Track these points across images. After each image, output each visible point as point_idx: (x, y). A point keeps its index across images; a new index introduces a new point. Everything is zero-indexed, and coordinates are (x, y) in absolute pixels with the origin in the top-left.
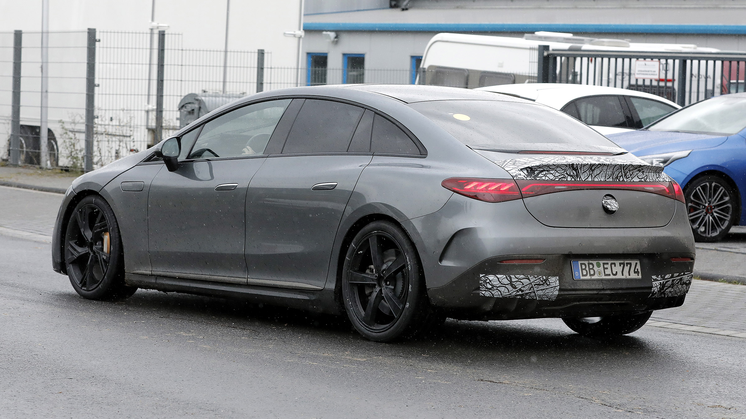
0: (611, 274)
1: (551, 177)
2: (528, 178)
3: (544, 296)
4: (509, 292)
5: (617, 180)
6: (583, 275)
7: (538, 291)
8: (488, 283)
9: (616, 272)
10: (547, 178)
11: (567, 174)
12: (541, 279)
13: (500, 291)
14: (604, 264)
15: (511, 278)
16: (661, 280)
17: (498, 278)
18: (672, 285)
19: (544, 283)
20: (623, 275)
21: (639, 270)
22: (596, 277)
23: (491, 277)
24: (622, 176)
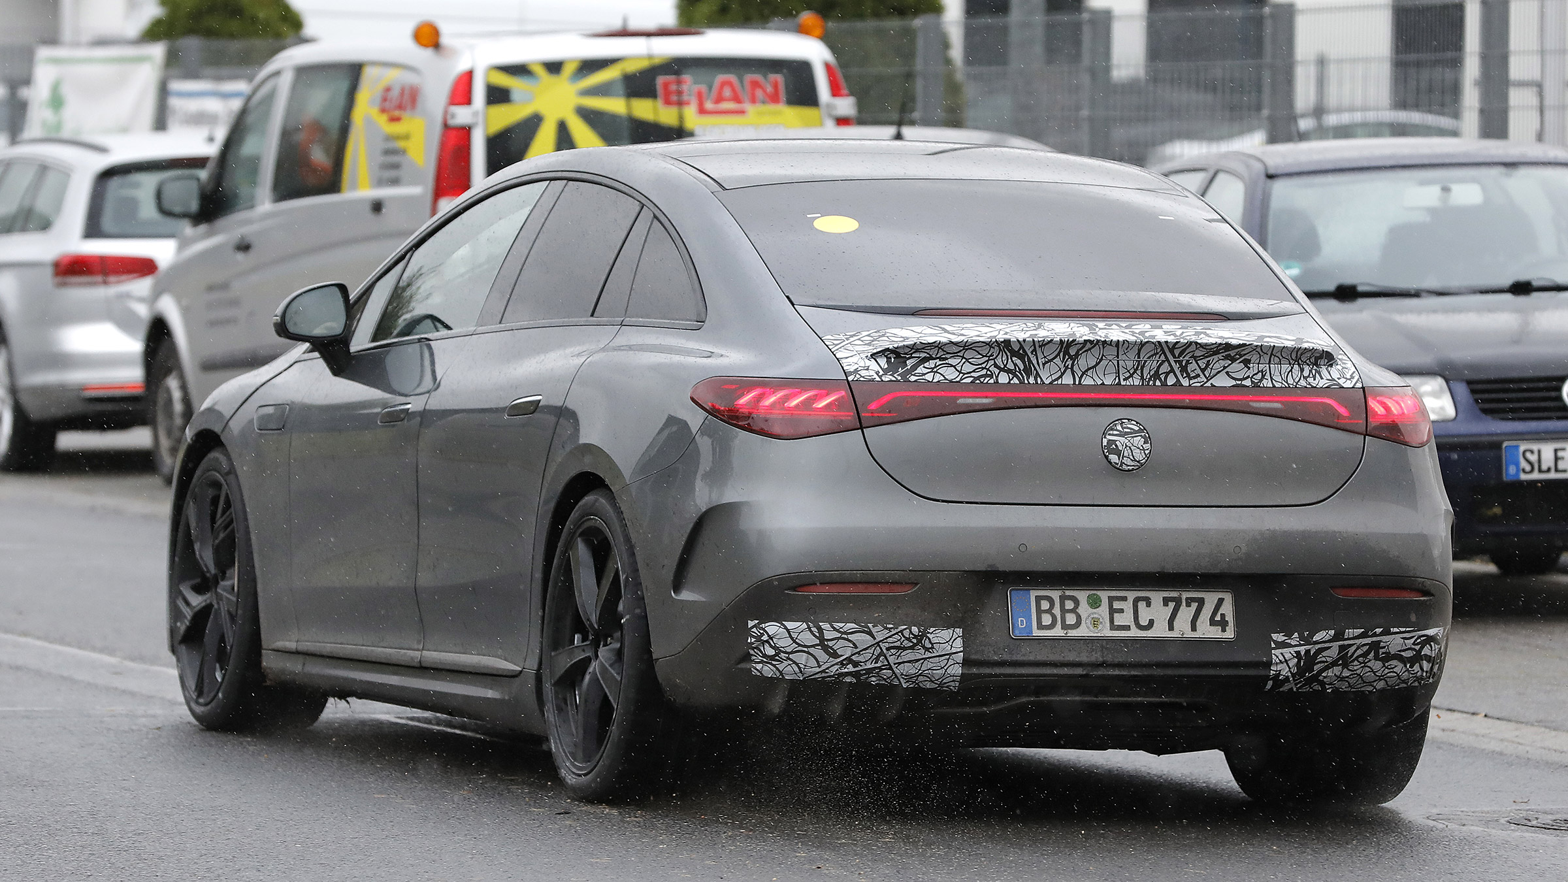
0: (1133, 626)
1: (951, 374)
2: (886, 378)
3: (921, 678)
4: (819, 666)
5: (1158, 383)
6: (1041, 627)
7: (899, 664)
8: (767, 641)
9: (1151, 622)
10: (938, 378)
11: (996, 365)
12: (906, 633)
13: (797, 664)
14: (1111, 600)
15: (820, 630)
16: (1301, 645)
17: (788, 631)
18: (1344, 659)
19: (915, 645)
20: (1171, 628)
21: (1230, 618)
22: (1083, 631)
23: (772, 628)
24: (1172, 371)
